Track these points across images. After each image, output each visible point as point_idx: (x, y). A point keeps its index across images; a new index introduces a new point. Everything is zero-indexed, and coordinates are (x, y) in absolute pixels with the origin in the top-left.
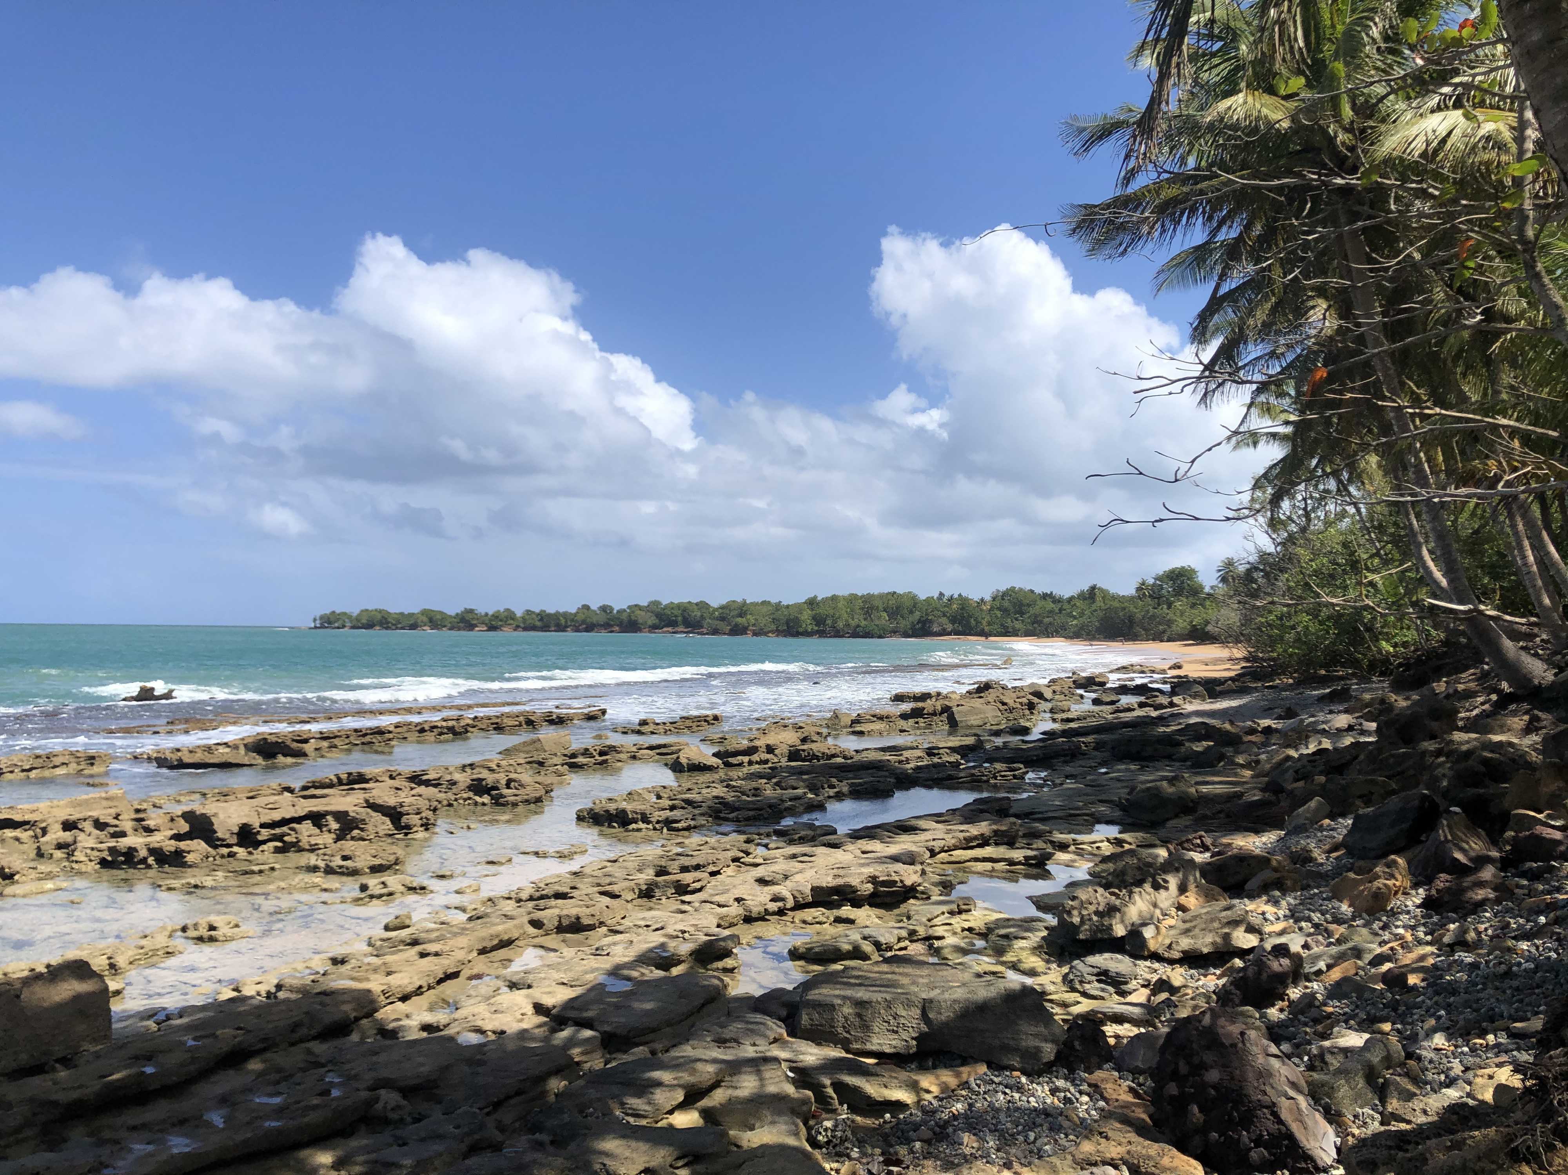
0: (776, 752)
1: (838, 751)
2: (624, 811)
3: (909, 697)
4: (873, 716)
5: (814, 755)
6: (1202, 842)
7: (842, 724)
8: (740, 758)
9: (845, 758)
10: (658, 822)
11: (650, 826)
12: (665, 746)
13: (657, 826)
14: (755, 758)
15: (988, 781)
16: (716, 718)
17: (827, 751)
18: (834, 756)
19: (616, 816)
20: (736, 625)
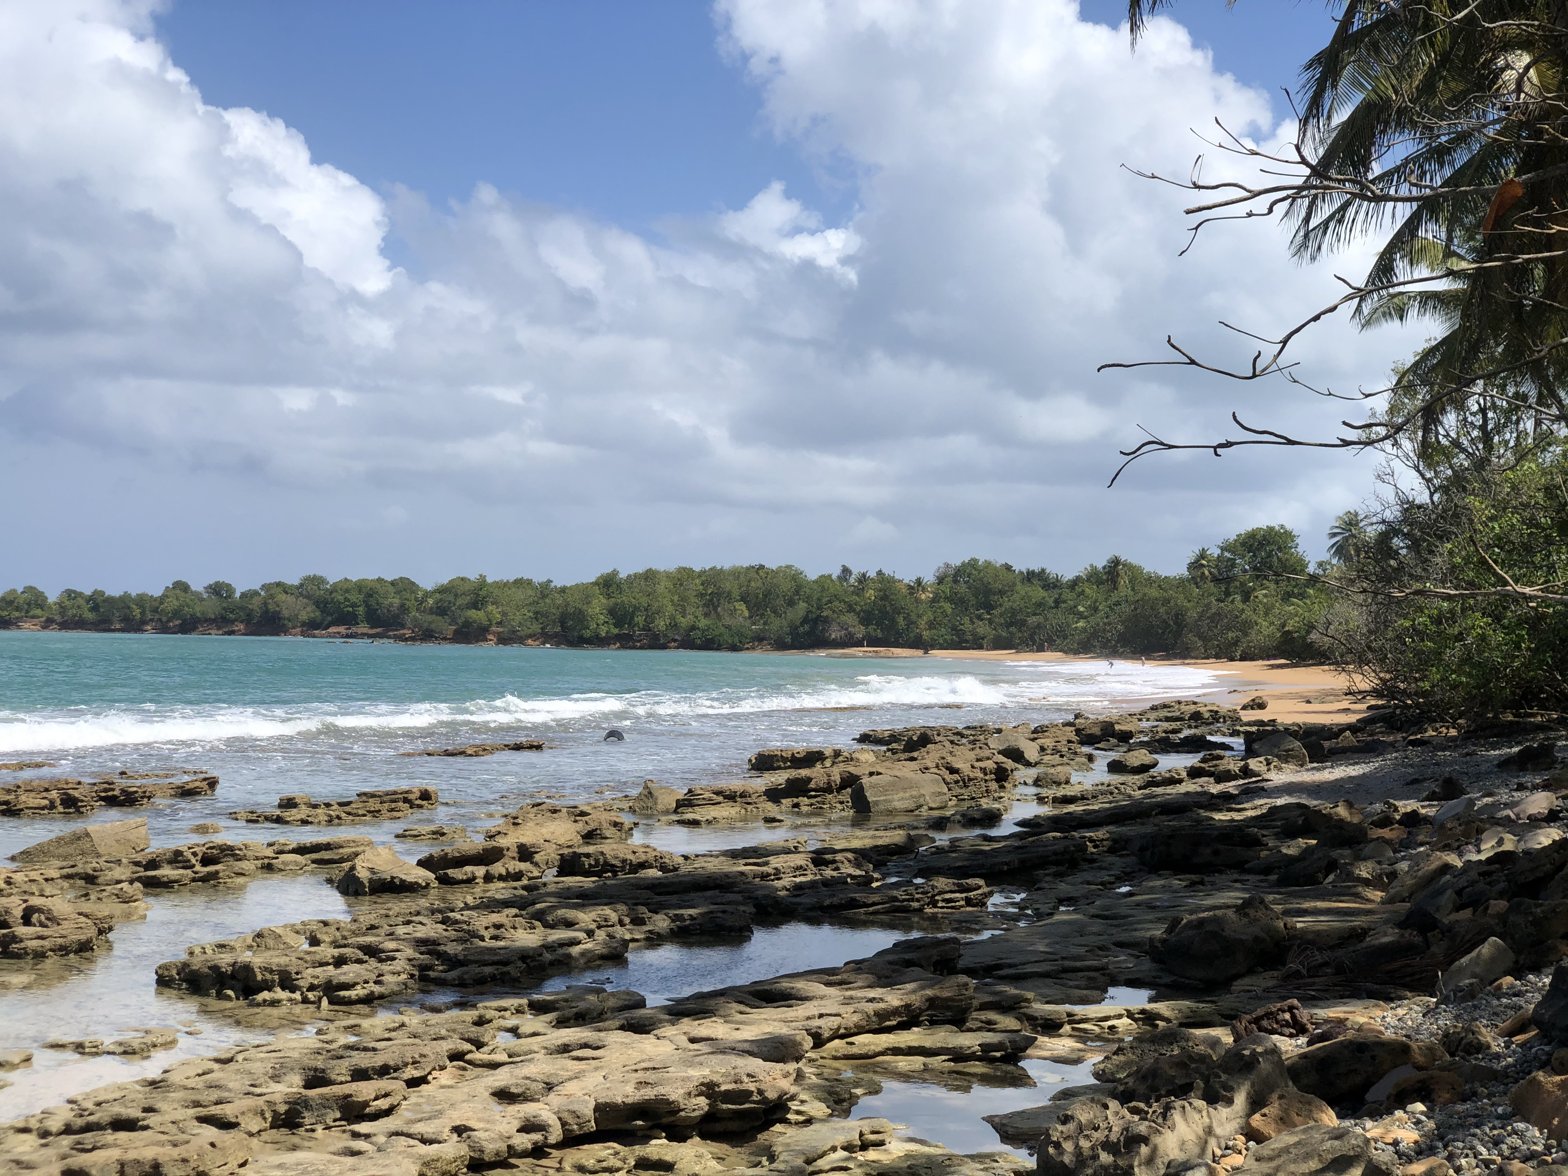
0: (537, 858)
1: (650, 856)
2: (247, 968)
3: (784, 759)
4: (718, 793)
5: (606, 863)
6: (1293, 1016)
7: (660, 807)
8: (469, 869)
9: (663, 868)
10: (312, 988)
11: (297, 996)
12: (328, 847)
13: (311, 996)
14: (498, 868)
15: (920, 910)
16: (425, 796)
17: (630, 857)
18: (643, 865)
19: (233, 976)
20: (467, 624)
